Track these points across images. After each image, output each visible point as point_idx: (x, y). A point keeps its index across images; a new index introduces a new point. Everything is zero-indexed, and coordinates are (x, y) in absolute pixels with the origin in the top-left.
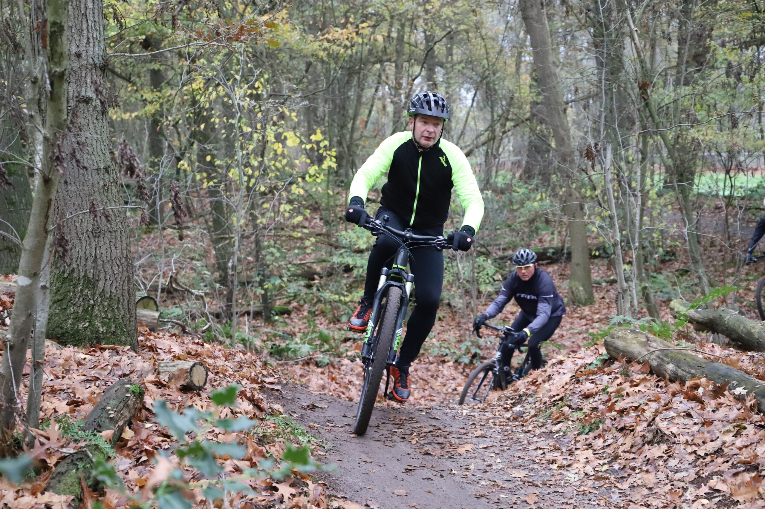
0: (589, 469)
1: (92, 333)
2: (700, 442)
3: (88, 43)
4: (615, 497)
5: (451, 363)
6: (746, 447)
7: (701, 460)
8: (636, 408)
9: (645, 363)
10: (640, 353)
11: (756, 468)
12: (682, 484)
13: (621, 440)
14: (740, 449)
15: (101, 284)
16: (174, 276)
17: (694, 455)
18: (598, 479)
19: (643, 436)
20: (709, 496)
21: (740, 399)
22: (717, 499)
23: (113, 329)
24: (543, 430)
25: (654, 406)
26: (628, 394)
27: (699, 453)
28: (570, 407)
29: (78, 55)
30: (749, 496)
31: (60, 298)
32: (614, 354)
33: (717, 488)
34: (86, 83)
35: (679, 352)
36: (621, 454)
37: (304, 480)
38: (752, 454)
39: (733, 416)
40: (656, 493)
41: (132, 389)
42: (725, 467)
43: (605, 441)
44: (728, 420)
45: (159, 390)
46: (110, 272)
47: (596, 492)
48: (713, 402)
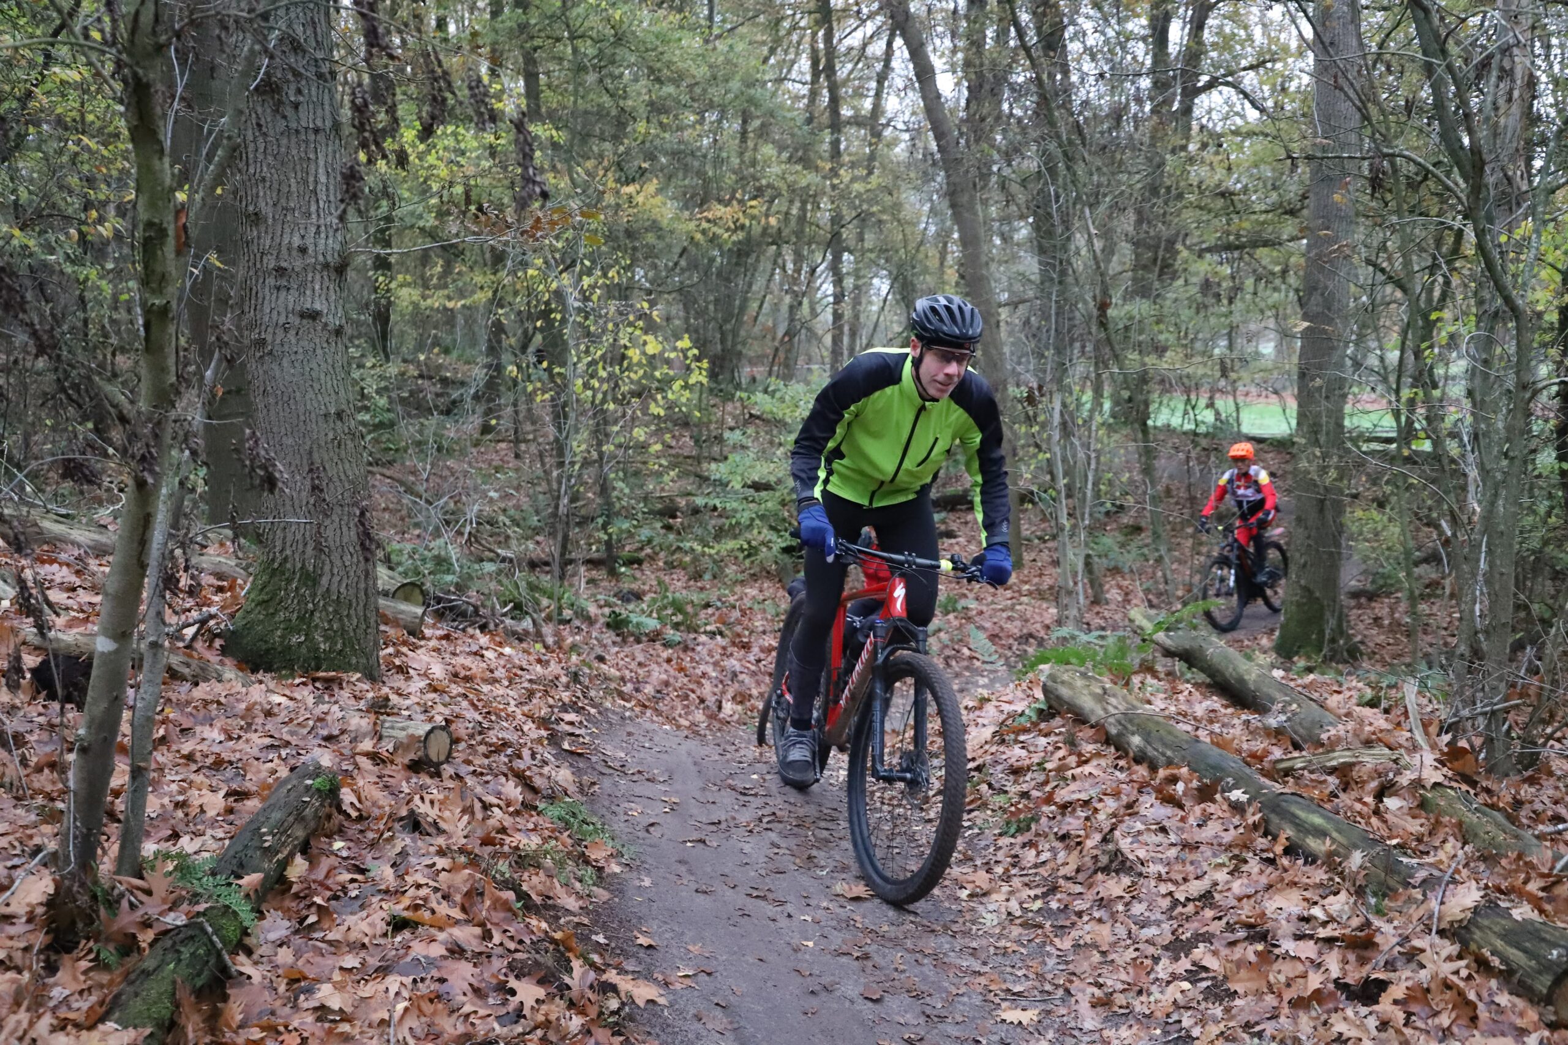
0: (1014, 906)
1: (309, 651)
2: (1179, 878)
3: (318, 232)
4: (1051, 962)
6: (1249, 897)
7: (1180, 909)
8: (1086, 803)
9: (1098, 727)
10: (1092, 711)
12: (1151, 950)
13: (1062, 856)
14: (1240, 900)
15: (324, 581)
16: (473, 531)
17: (1169, 899)
18: (1025, 925)
19: (1095, 858)
20: (1192, 977)
21: (1237, 808)
22: (1204, 984)
23: (339, 646)
25: (1111, 804)
26: (1073, 777)
27: (1177, 896)
28: (990, 786)
29: (303, 250)
30: (1252, 986)
31: (266, 597)
32: (1054, 704)
33: (1204, 963)
34: (313, 290)
35: (1150, 718)
36: (1061, 882)
37: (570, 955)
38: (1258, 910)
39: (1227, 838)
40: (1113, 961)
41: (317, 785)
42: (1216, 927)
43: (1038, 854)
44: (1220, 845)
45: (376, 768)
46: (338, 563)
47: (1023, 950)
48: (1198, 809)
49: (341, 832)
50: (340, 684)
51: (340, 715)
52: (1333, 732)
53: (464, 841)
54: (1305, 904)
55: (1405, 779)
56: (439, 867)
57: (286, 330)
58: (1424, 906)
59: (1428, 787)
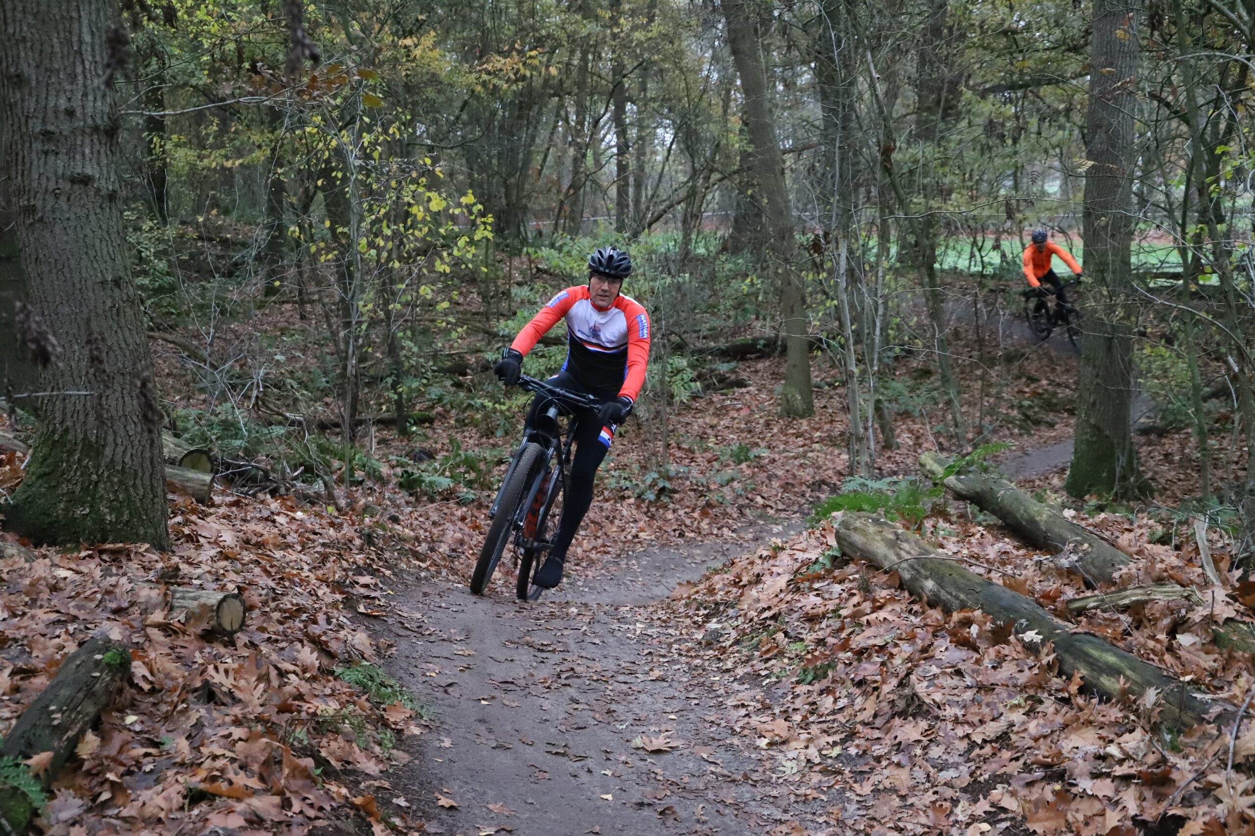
0: (813, 752)
1: (94, 523)
2: (976, 720)
3: (85, 95)
4: (852, 808)
5: (632, 500)
6: (1045, 737)
7: (977, 751)
8: (882, 649)
9: (891, 572)
10: (886, 557)
11: (1060, 776)
12: (949, 793)
13: (859, 700)
14: (1036, 740)
15: (108, 451)
16: (260, 395)
17: (966, 741)
18: (825, 772)
19: (892, 702)
20: (991, 818)
21: (1031, 649)
22: (1003, 825)
23: (125, 517)
24: (748, 669)
25: (906, 649)
26: (868, 623)
27: (974, 738)
28: (786, 634)
29: (70, 113)
30: (1051, 825)
31: (47, 470)
32: (848, 551)
33: (1003, 804)
34: (83, 154)
35: (942, 562)
36: (859, 728)
37: (371, 820)
38: (1054, 750)
39: (1022, 679)
40: (912, 805)
41: (107, 660)
42: (1014, 768)
43: (836, 701)
44: (1015, 686)
45: (168, 640)
46: (122, 432)
47: (823, 797)
48: (992, 652)
49: (133, 706)
50: (128, 555)
51: (129, 587)
52: (1125, 570)
53: (260, 709)
54: (1101, 742)
55: (1197, 615)
56: (235, 737)
57: (57, 197)
58: (1219, 741)
59: (1221, 623)
